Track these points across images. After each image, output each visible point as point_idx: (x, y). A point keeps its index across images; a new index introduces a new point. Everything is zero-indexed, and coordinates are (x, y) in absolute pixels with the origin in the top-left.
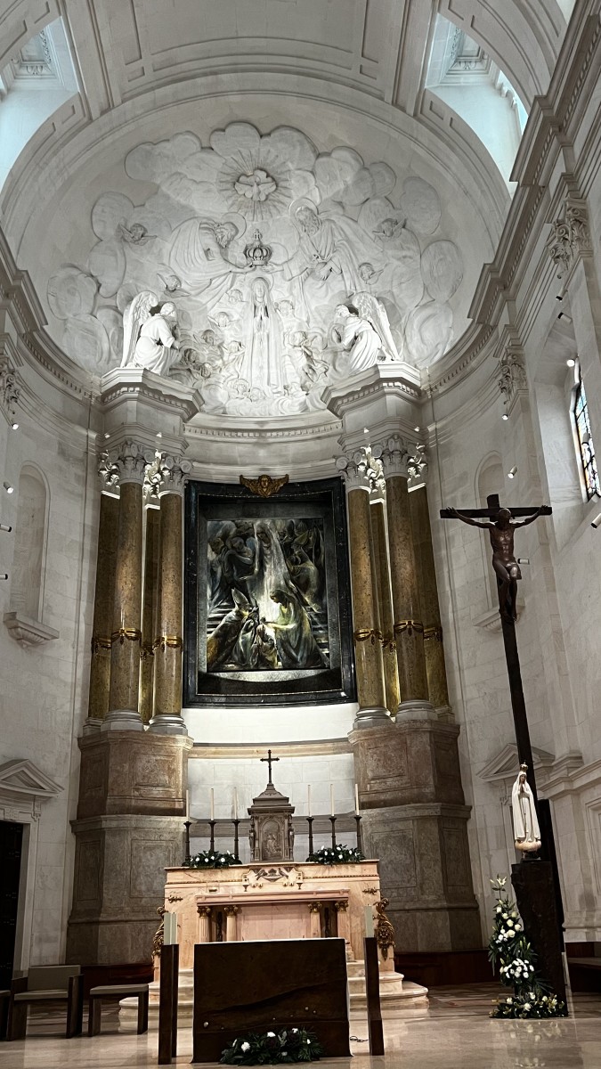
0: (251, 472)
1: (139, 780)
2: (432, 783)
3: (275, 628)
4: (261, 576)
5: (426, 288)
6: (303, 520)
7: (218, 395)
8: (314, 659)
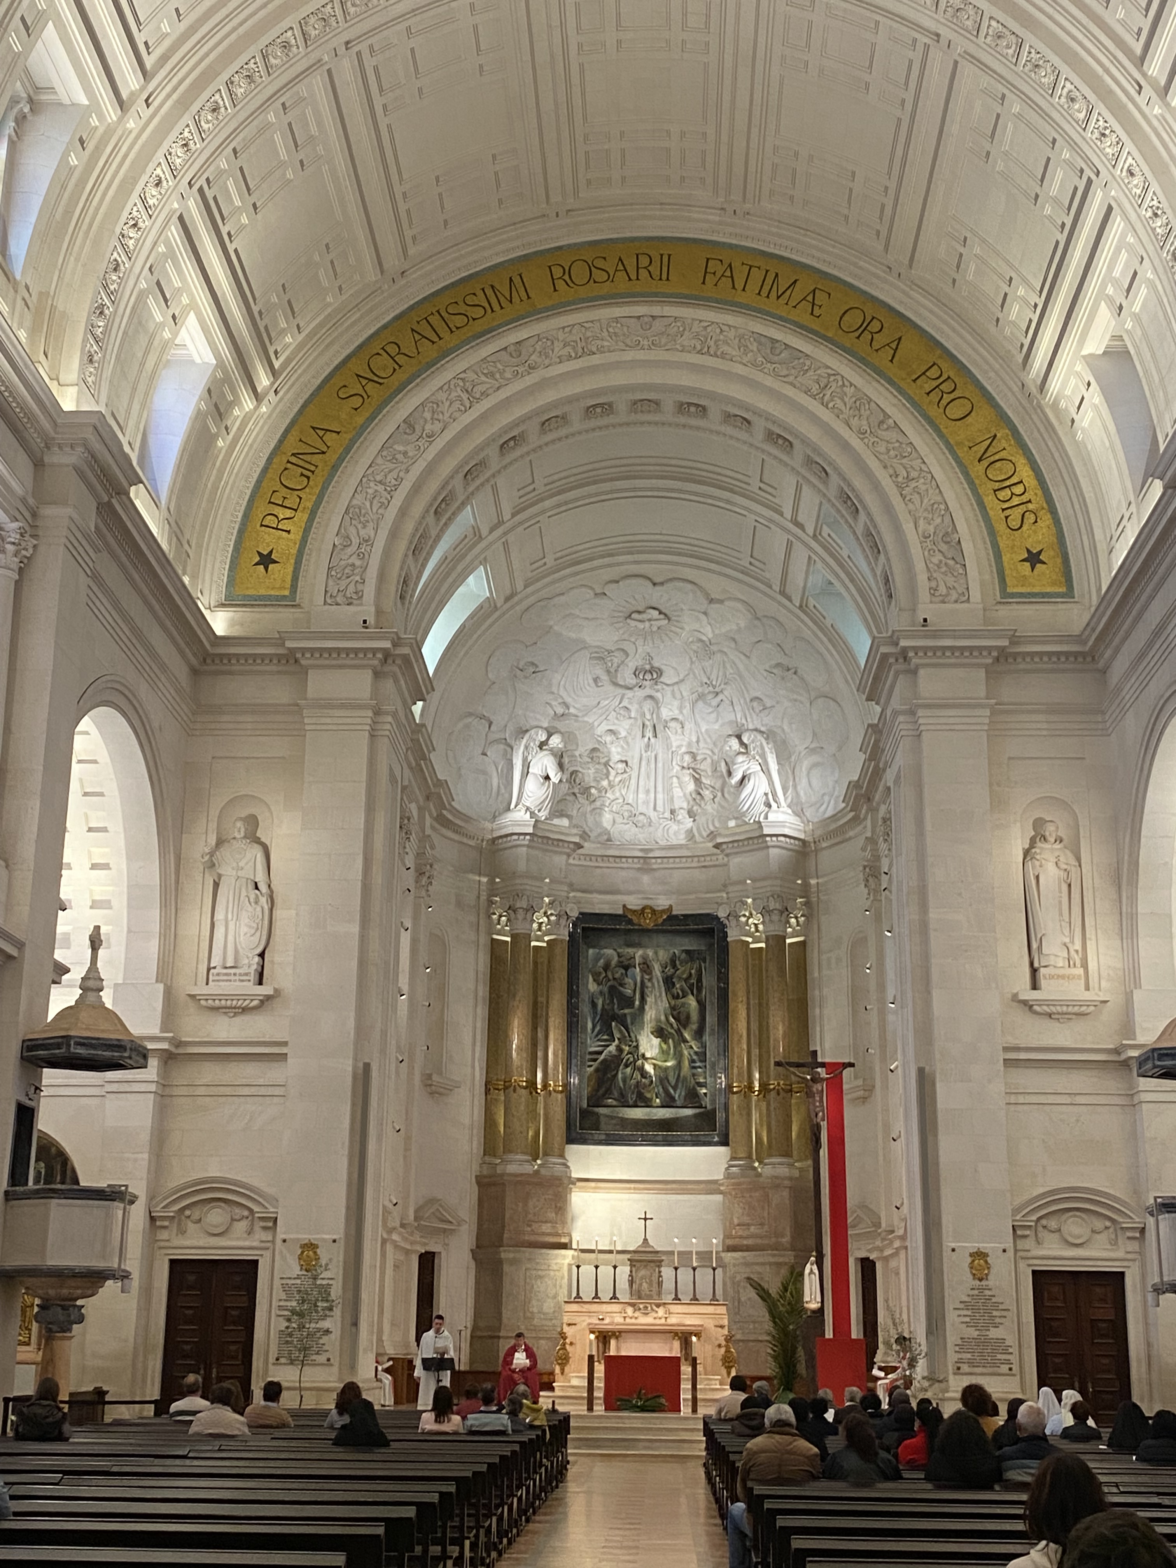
0: (634, 902)
1: (530, 1216)
2: (788, 1234)
3: (654, 1065)
4: (642, 1009)
5: (815, 734)
6: (687, 952)
7: (604, 820)
8: (693, 1098)
